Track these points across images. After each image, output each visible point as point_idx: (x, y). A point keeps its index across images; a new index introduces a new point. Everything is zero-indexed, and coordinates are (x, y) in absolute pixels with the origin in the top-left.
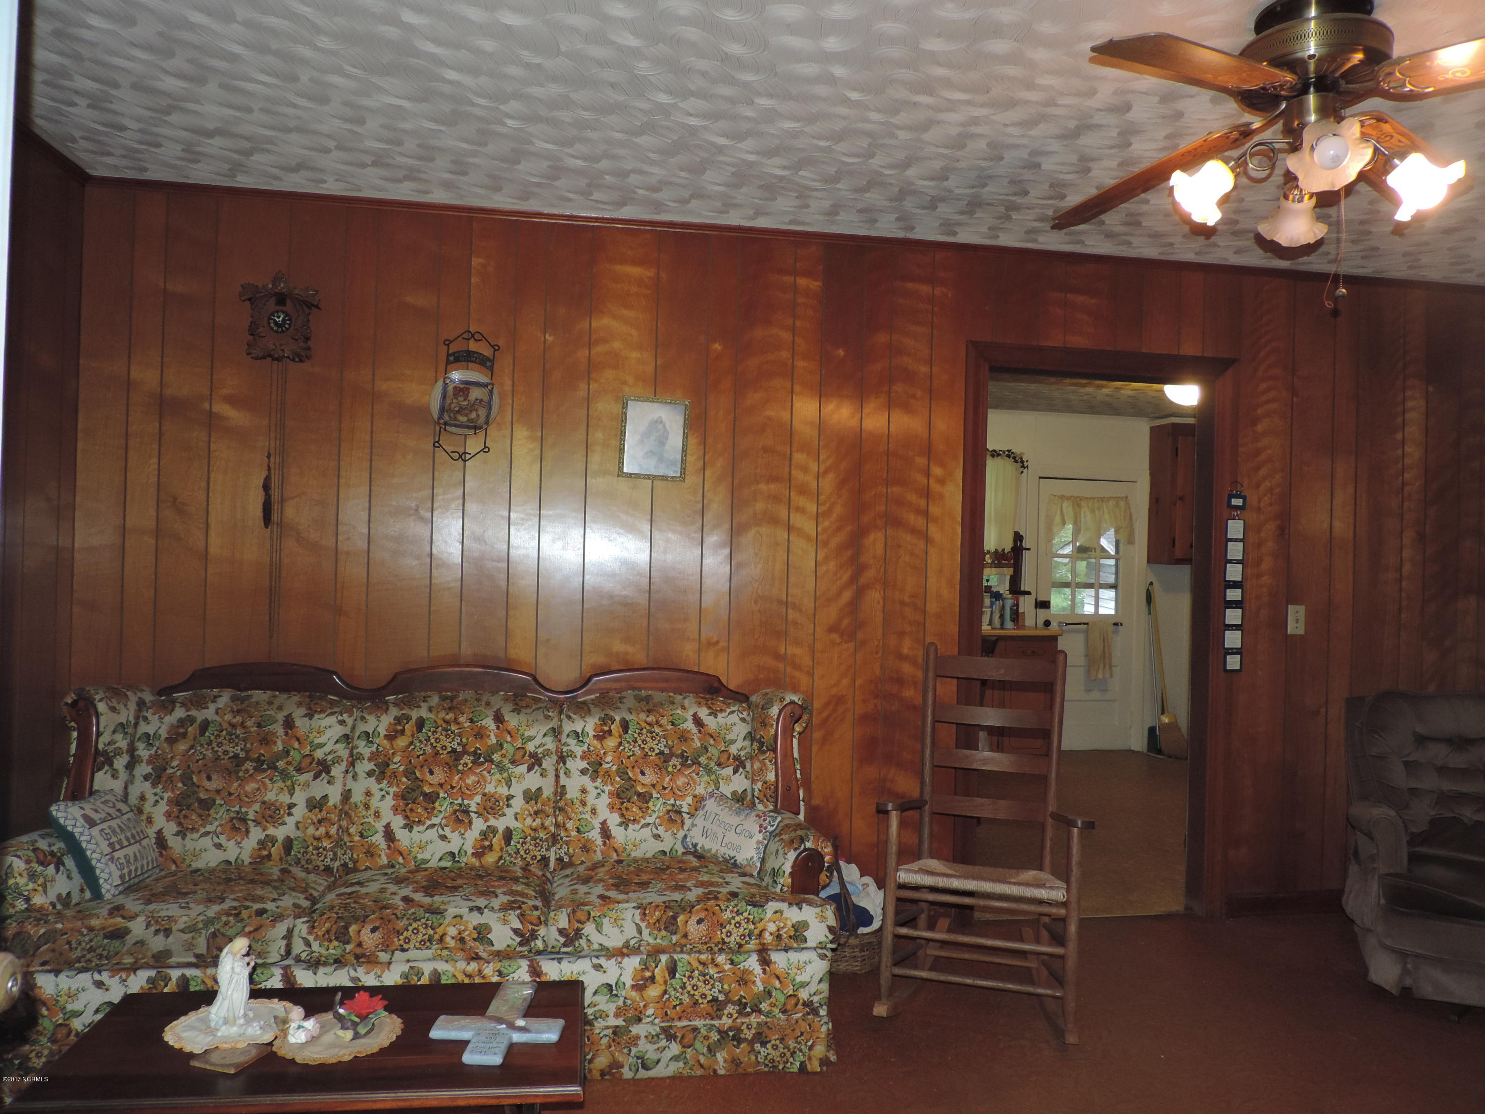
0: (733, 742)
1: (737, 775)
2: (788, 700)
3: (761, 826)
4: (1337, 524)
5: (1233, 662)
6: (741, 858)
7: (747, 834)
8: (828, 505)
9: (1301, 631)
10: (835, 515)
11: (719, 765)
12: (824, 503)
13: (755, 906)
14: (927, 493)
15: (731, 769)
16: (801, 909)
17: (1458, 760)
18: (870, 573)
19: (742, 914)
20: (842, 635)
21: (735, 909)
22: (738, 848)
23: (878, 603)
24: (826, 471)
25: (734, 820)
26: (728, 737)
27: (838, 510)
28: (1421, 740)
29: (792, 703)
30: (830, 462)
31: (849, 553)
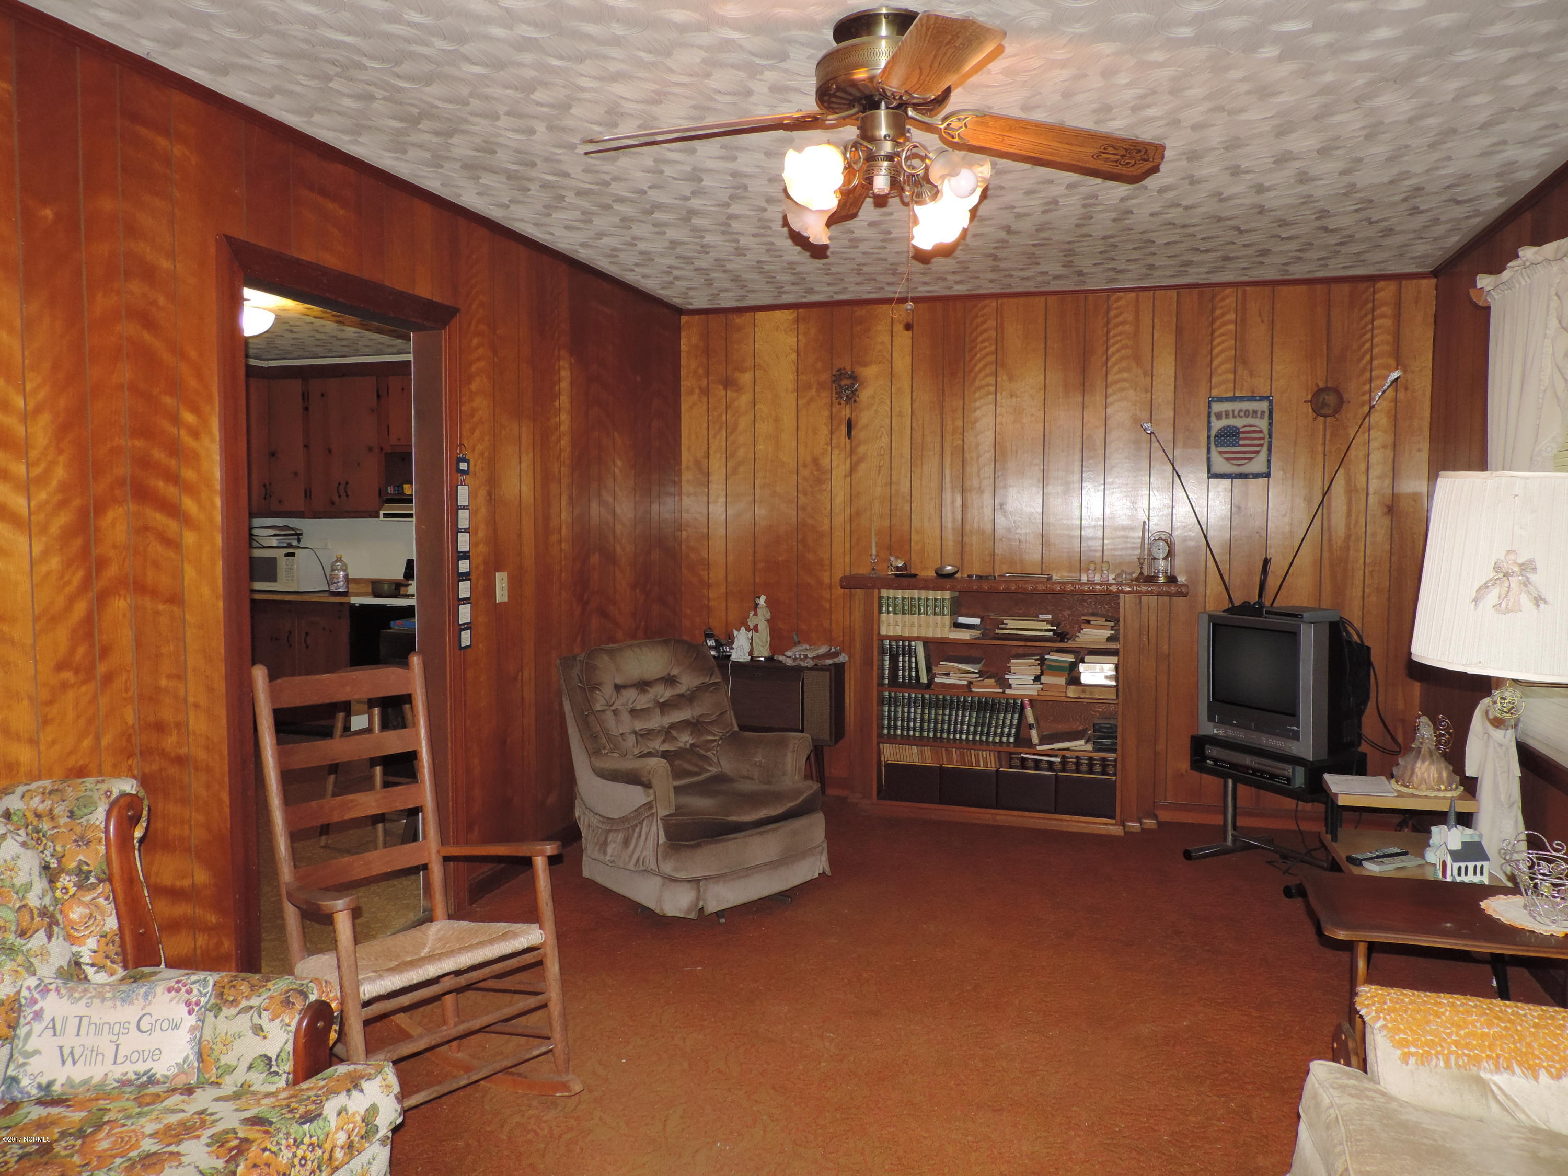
0: (28, 887)
1: (54, 939)
2: (116, 793)
3: (188, 1003)
4: (524, 488)
5: (466, 638)
6: (161, 1068)
7: (165, 1025)
8: (43, 466)
9: (506, 600)
10: (54, 483)
11: (22, 934)
12: (36, 463)
13: (311, 1121)
14: (174, 449)
15: (41, 934)
16: (362, 1091)
17: (643, 701)
18: (112, 571)
19: (302, 1143)
20: (77, 672)
21: (291, 1141)
22: (156, 1054)
23: (124, 615)
24: (38, 410)
25: (129, 1013)
26: (18, 882)
27: (60, 473)
28: (618, 688)
29: (124, 795)
30: (41, 395)
31: (79, 542)
